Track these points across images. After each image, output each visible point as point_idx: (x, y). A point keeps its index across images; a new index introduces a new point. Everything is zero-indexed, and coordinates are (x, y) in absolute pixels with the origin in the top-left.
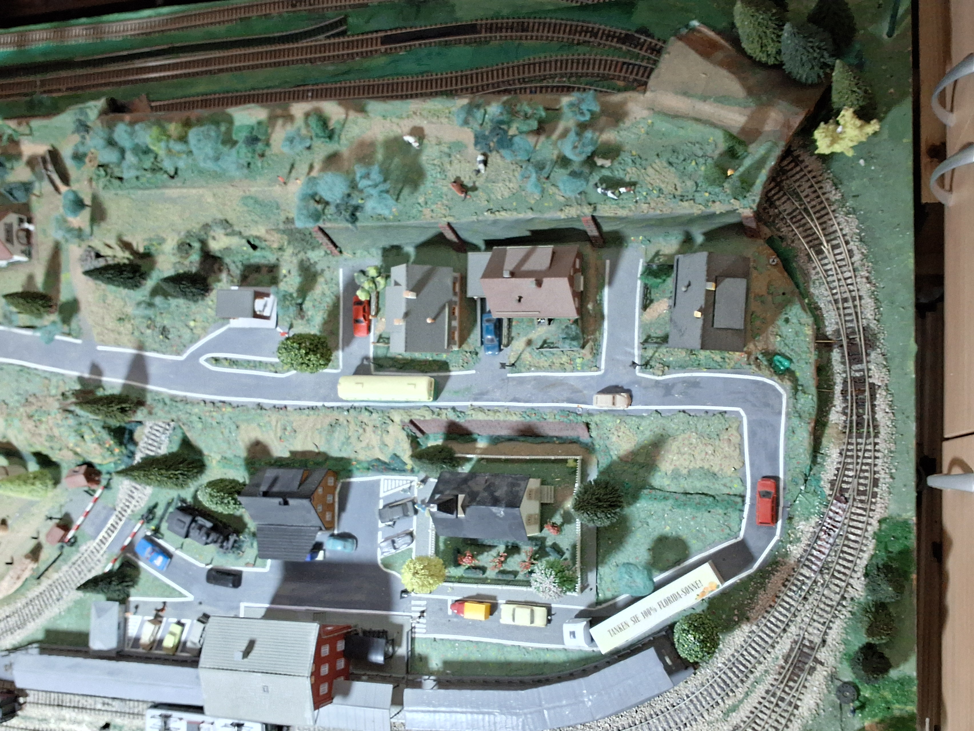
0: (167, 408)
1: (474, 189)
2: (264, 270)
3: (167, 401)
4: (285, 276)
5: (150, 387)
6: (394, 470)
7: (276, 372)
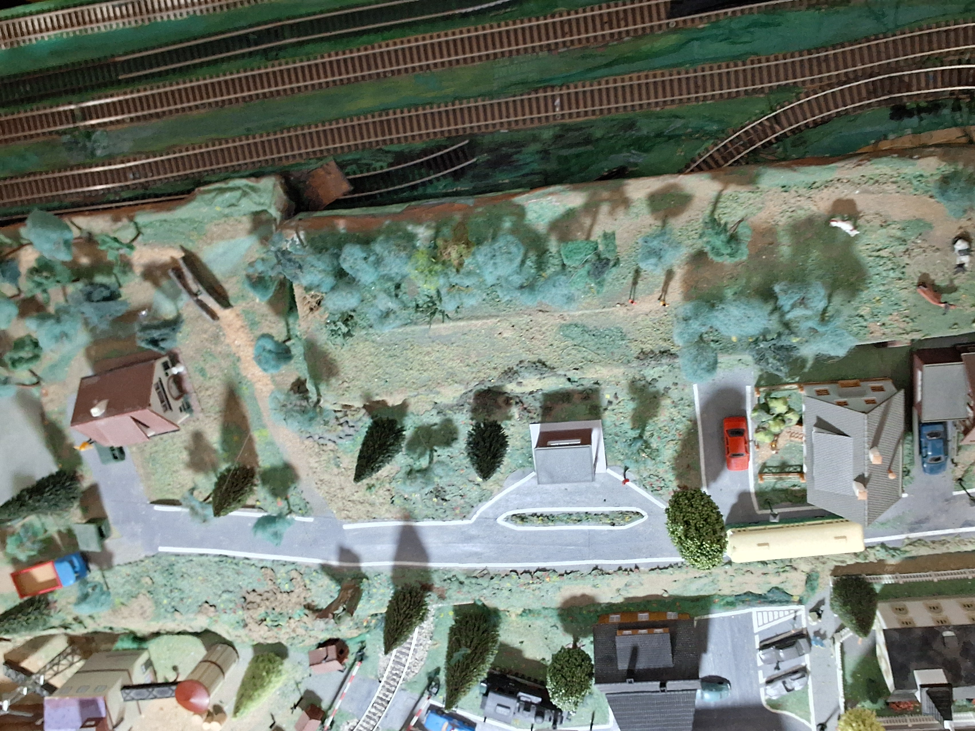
0: (465, 589)
1: (953, 289)
2: (576, 398)
3: (462, 579)
4: (610, 403)
5: (432, 565)
6: (772, 602)
7: (613, 525)
